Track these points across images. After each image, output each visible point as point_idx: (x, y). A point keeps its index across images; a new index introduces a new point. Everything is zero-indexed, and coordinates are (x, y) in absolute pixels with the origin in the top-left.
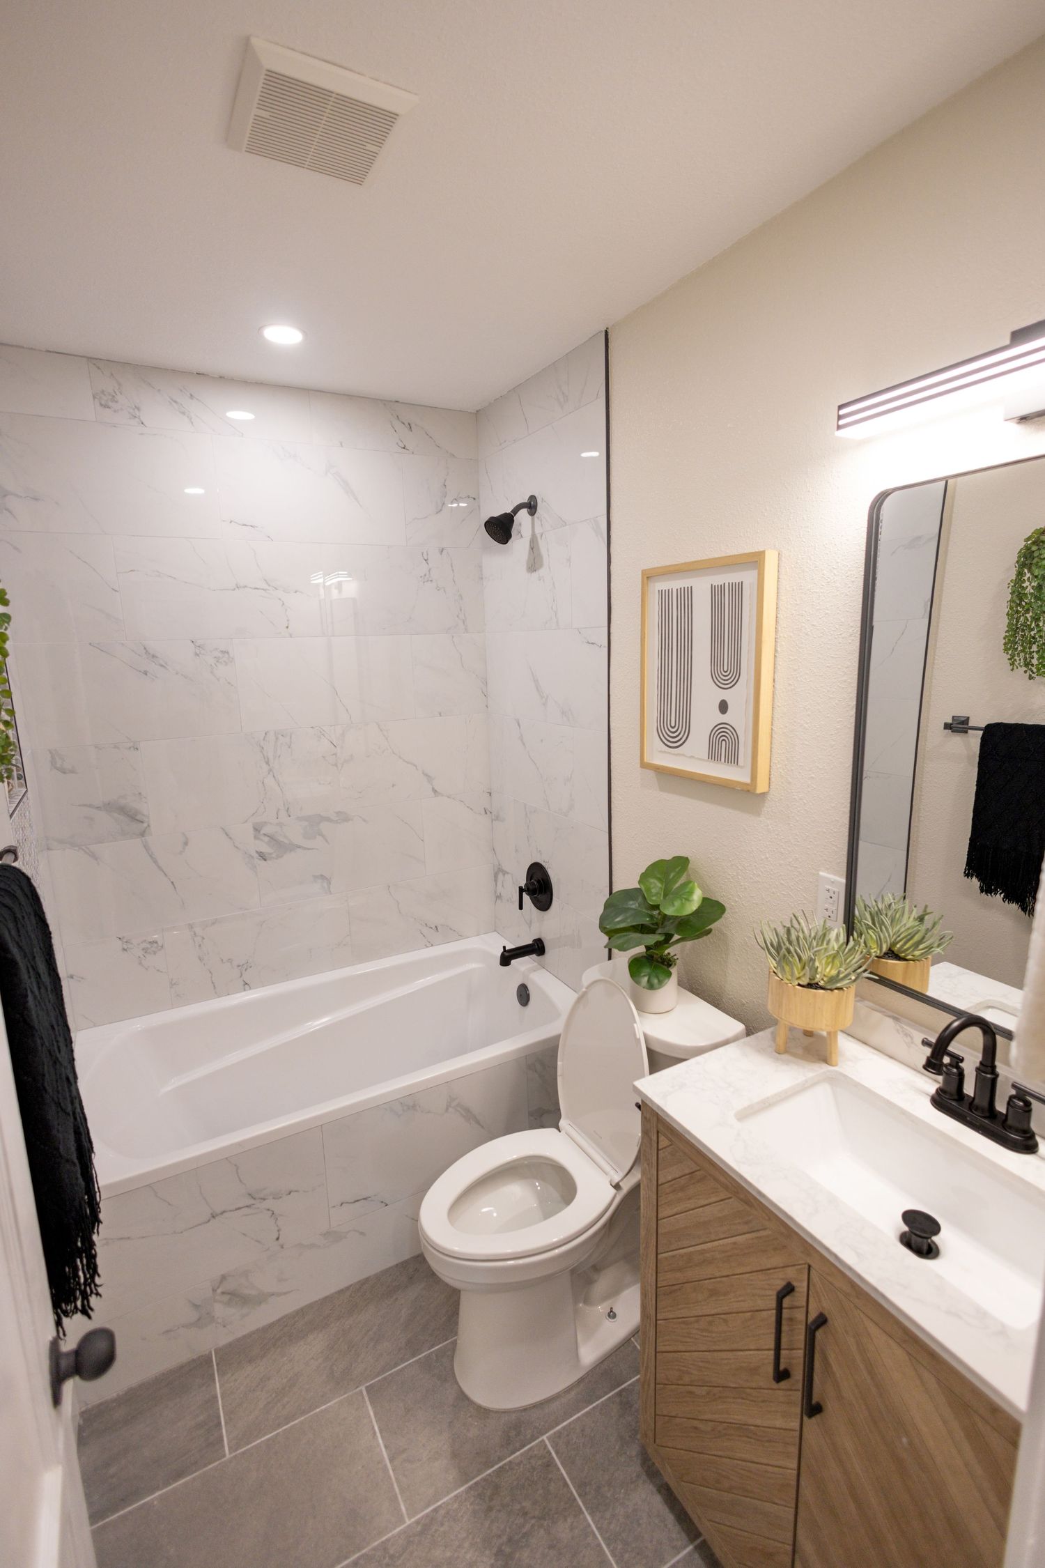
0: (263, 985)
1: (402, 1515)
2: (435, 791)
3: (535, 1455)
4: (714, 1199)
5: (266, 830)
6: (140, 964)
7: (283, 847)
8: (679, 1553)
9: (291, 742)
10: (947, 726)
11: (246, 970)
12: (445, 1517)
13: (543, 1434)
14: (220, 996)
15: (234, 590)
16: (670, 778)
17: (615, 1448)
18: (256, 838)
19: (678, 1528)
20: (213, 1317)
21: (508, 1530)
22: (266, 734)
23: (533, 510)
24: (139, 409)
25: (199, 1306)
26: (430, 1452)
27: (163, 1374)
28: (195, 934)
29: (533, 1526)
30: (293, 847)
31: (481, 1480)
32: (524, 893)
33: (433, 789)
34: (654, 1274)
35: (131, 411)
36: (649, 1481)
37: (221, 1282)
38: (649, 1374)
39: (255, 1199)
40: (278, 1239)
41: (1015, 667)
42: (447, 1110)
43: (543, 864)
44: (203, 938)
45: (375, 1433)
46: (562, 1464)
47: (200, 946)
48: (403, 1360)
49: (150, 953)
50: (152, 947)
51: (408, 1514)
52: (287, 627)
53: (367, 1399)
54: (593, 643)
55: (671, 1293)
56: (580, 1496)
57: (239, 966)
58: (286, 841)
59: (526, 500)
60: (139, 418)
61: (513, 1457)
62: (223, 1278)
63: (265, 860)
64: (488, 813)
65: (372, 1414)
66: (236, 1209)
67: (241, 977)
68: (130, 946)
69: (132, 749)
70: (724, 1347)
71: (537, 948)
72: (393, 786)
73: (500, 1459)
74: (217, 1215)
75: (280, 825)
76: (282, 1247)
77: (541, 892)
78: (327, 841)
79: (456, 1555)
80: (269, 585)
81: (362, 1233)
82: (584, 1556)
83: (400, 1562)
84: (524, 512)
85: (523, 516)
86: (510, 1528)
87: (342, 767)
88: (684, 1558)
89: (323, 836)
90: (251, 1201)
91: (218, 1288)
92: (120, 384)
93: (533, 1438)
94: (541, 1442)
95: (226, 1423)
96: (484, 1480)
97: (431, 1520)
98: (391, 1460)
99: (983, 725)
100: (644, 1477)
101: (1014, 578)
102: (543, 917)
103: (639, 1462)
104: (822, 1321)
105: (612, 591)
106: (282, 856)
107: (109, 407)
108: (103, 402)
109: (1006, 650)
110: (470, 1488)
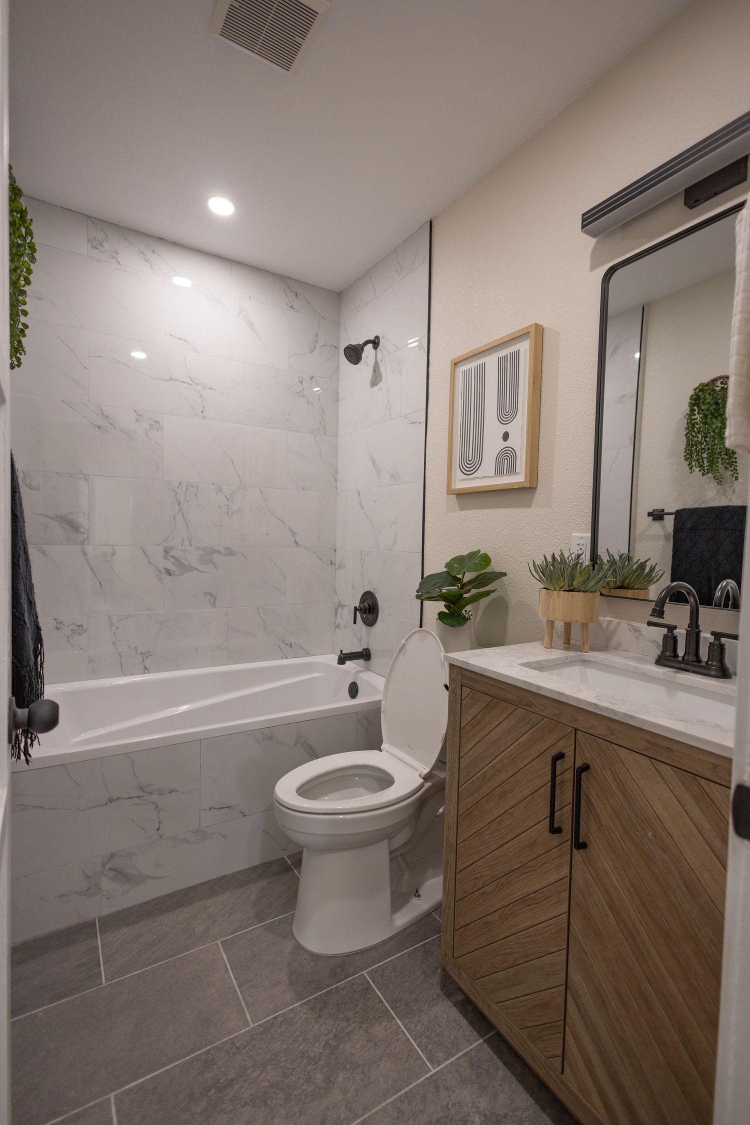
0: (158, 670)
1: (248, 1021)
2: (296, 543)
3: (357, 983)
4: (504, 717)
5: (172, 553)
6: (68, 641)
7: (185, 568)
8: (472, 1044)
9: (197, 492)
10: (650, 514)
11: (147, 657)
12: (283, 1022)
13: (363, 971)
14: (125, 676)
15: (168, 381)
16: (467, 497)
17: (420, 978)
18: (165, 558)
19: (471, 1028)
20: (101, 889)
21: (334, 1030)
22: (180, 484)
23: (377, 346)
24: (117, 253)
25: (90, 877)
26: (272, 981)
27: (54, 933)
28: (112, 624)
29: (354, 1028)
30: (192, 569)
31: (313, 998)
32: (357, 612)
33: (295, 541)
34: (456, 806)
35: (112, 253)
36: (447, 999)
37: (110, 859)
38: (449, 897)
39: (144, 792)
40: (158, 829)
41: (693, 471)
42: (295, 745)
43: (372, 591)
44: (118, 628)
45: (227, 970)
46: (378, 989)
47: (114, 633)
48: (251, 925)
49: (76, 634)
50: (78, 629)
51: (252, 1021)
52: (202, 412)
53: (221, 949)
54: (415, 423)
55: (468, 815)
56: (392, 1009)
57: (142, 654)
58: (187, 563)
59: (372, 338)
60: (117, 259)
61: (338, 984)
62: (112, 856)
63: (170, 575)
64: (333, 564)
65: (225, 958)
66: (129, 798)
67: (143, 662)
68: (62, 626)
69: (83, 479)
70: (510, 838)
71: (365, 655)
72: (267, 534)
73: (328, 986)
74: (113, 800)
75: (184, 551)
76: (161, 837)
77: (370, 612)
78: (216, 567)
79: (291, 1046)
80: (193, 382)
81: (224, 836)
82: (396, 1047)
83: (245, 1051)
84: (370, 346)
85: (369, 349)
86: (336, 1029)
87: (232, 516)
88: (476, 1047)
89: (214, 564)
90: (140, 793)
91: (107, 863)
92: (106, 236)
93: (355, 973)
94: (361, 975)
95: (104, 963)
96: (315, 998)
97: (272, 1023)
98: (239, 987)
99: (674, 511)
100: (443, 996)
101: (688, 412)
102: (370, 631)
103: (439, 987)
104: (586, 768)
105: (430, 384)
106: (182, 575)
107: (97, 249)
108: (94, 245)
109: (686, 459)
110: (304, 1004)
